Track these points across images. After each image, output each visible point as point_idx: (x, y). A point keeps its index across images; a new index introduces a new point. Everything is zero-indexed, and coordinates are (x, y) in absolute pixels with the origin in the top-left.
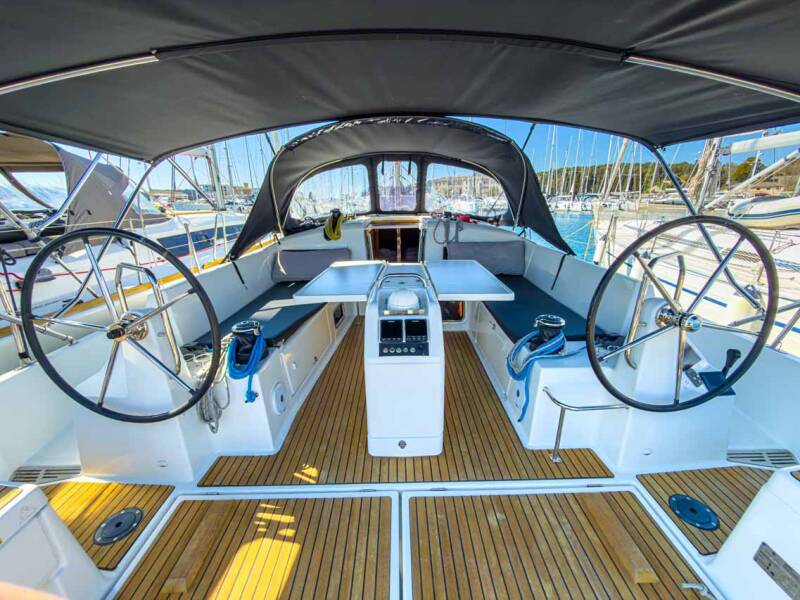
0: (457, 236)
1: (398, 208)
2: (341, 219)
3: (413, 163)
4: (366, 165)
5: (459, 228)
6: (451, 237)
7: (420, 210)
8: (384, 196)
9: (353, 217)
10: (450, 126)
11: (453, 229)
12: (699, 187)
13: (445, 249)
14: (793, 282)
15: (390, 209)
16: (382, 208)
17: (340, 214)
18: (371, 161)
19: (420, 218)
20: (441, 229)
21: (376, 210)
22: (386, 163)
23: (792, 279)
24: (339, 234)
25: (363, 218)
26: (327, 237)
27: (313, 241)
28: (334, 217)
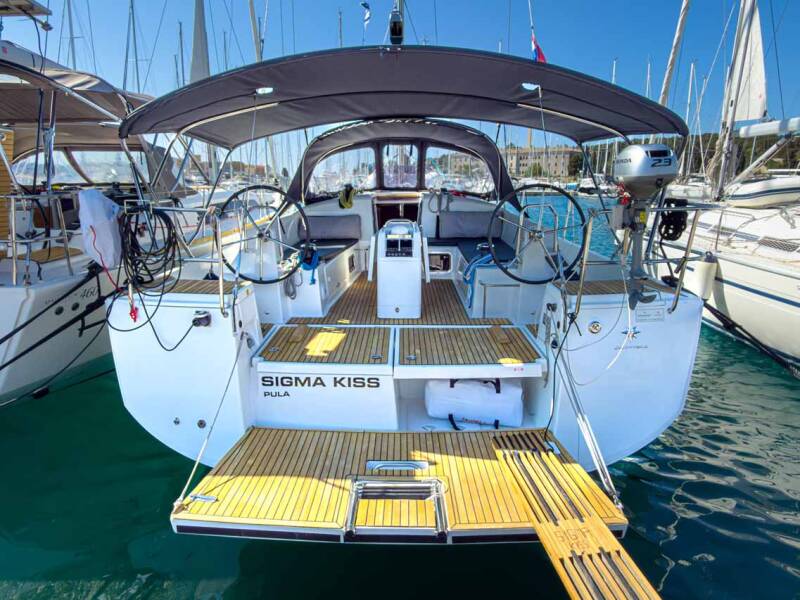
0: (447, 207)
1: (401, 186)
2: (353, 192)
3: (414, 147)
4: (374, 148)
5: (450, 200)
6: (443, 207)
7: (420, 187)
8: (389, 174)
9: (361, 192)
10: (439, 125)
11: (444, 201)
12: (717, 169)
13: (438, 217)
14: (745, 250)
15: (394, 186)
16: (386, 185)
17: (351, 188)
18: (378, 145)
19: (420, 194)
20: (435, 201)
21: (380, 186)
22: (391, 146)
23: (746, 247)
24: (351, 203)
25: (369, 193)
26: (342, 206)
27: (330, 209)
28: (346, 190)
